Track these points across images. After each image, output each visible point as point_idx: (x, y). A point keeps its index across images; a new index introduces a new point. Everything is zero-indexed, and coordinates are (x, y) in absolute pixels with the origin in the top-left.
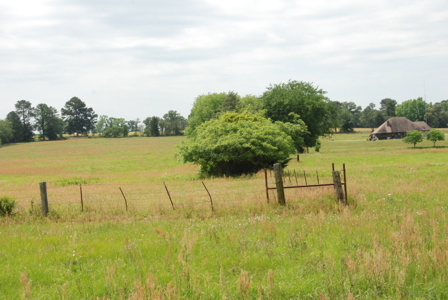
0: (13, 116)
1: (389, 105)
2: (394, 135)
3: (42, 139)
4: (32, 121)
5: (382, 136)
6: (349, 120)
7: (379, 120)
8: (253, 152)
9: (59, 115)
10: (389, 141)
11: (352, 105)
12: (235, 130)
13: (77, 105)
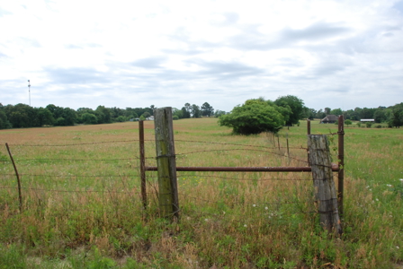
0: (184, 109)
1: (328, 110)
2: (330, 122)
3: (193, 117)
4: (190, 111)
5: (325, 122)
6: (312, 115)
7: (324, 115)
8: (258, 121)
9: (200, 109)
10: (328, 124)
11: (313, 110)
12: (249, 109)
13: (207, 105)
